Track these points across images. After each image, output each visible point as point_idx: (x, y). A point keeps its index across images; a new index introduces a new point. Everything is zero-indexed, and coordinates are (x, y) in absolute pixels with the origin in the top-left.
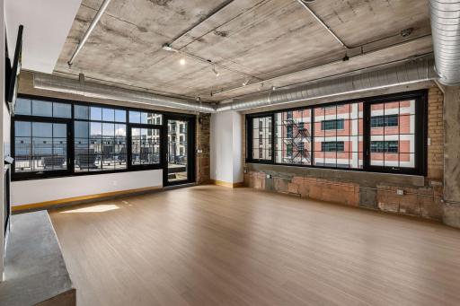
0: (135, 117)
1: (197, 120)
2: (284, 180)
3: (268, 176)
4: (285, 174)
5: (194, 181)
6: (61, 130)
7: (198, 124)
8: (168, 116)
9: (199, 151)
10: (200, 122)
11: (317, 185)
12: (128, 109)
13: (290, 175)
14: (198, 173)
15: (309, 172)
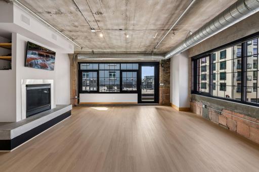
0: (124, 67)
1: (160, 65)
2: (215, 112)
3: (204, 106)
4: (216, 106)
5: (158, 102)
6: (95, 74)
7: (160, 67)
8: (141, 64)
9: (161, 84)
10: (162, 66)
11: (244, 122)
12: (120, 63)
13: (220, 107)
14: (160, 98)
15: (236, 108)
